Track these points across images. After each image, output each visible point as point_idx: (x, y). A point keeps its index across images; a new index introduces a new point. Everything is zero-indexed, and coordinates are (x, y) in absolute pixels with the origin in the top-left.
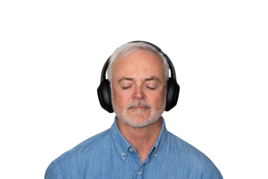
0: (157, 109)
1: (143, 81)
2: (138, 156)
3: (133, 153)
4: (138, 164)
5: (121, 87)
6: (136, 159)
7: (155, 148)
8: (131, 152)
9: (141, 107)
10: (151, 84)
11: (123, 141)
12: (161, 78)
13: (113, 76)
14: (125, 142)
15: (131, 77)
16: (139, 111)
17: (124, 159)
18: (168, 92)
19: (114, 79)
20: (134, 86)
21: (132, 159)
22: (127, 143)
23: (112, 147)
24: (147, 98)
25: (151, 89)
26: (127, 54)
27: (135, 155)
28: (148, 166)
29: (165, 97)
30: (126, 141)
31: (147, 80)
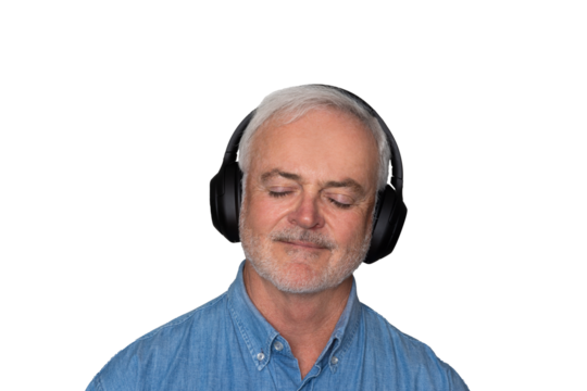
0: (348, 252)
1: (324, 185)
2: (295, 363)
3: (282, 357)
4: (294, 383)
5: (267, 190)
6: (288, 370)
7: (335, 340)
8: (279, 353)
9: (308, 246)
10: (341, 194)
11: (260, 323)
12: (366, 185)
13: (253, 160)
14: (264, 328)
15: (295, 171)
16: (301, 255)
17: (260, 369)
18: (378, 216)
19: (252, 168)
20: (298, 193)
21: (278, 368)
22: (269, 329)
23: (231, 339)
24: (327, 226)
25: (339, 205)
26: (296, 116)
27: (287, 361)
28: (317, 386)
29: (370, 226)
30: (266, 324)
31: (332, 184)
